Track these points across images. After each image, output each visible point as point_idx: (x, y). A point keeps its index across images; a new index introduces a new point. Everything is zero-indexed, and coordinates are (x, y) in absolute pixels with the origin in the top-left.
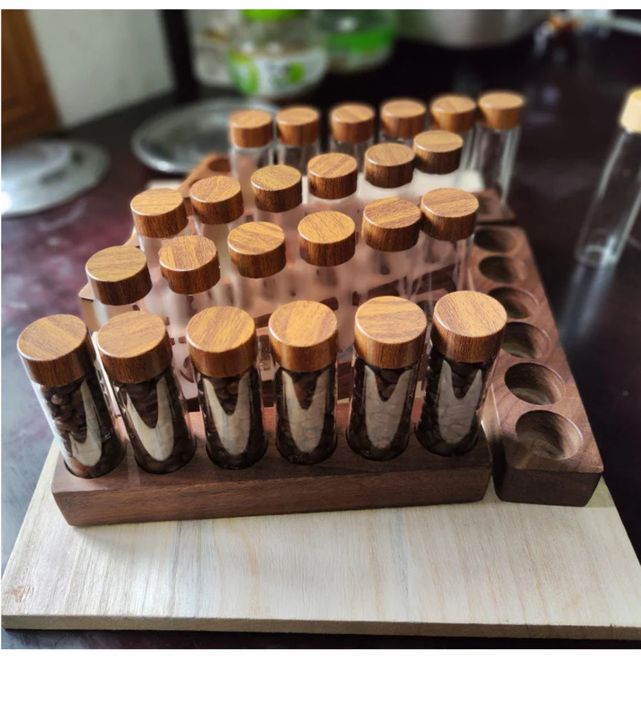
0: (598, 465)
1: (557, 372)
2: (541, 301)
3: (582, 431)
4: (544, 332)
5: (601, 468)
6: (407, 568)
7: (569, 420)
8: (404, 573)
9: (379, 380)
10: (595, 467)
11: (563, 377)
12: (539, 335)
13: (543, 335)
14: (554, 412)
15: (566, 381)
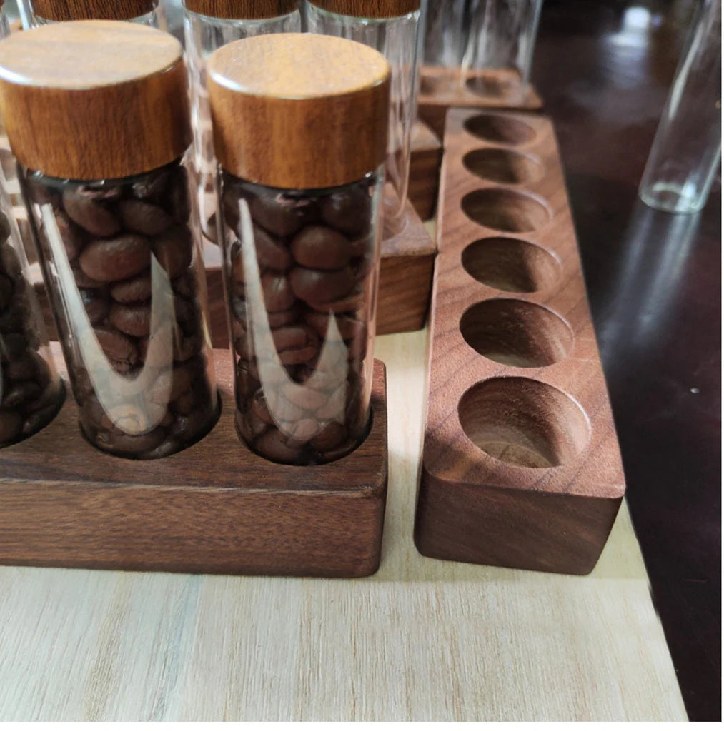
0: (616, 482)
1: (566, 316)
2: (558, 212)
3: (592, 418)
4: (553, 254)
5: (620, 488)
6: (171, 688)
7: (571, 397)
8: (160, 700)
9: (61, 220)
10: (609, 485)
11: (574, 325)
12: (546, 260)
13: (552, 260)
14: (543, 381)
15: (578, 332)
